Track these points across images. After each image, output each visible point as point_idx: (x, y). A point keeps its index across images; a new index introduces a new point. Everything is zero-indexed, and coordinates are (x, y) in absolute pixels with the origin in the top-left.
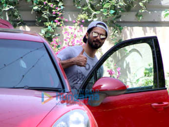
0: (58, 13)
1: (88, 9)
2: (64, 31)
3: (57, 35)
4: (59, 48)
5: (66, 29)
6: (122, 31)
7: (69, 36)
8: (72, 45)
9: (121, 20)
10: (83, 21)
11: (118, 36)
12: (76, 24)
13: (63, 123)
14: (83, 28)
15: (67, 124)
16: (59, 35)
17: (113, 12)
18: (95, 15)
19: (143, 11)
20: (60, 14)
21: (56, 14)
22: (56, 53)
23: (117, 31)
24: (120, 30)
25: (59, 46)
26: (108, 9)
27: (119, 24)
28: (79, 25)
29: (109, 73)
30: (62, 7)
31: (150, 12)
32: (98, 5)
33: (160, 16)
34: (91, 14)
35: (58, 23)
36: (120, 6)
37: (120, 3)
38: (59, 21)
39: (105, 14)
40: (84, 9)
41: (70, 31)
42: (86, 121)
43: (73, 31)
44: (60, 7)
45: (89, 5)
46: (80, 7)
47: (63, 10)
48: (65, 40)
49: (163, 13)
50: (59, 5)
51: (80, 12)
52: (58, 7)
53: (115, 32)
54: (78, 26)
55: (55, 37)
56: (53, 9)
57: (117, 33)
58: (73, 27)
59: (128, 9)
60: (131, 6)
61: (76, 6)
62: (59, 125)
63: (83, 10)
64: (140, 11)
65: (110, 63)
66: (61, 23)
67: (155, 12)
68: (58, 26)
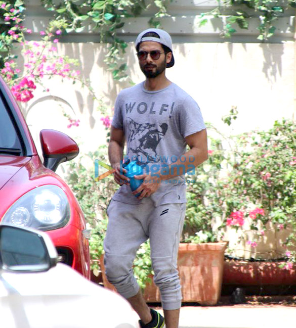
0: (14, 18)
1: (66, 11)
2: (24, 51)
3: (12, 56)
4: (17, 80)
5: (28, 47)
6: (126, 49)
7: (34, 59)
8: (38, 74)
9: (123, 31)
10: (58, 32)
11: (119, 58)
12: (46, 38)
13: (24, 210)
14: (59, 44)
15: (30, 211)
16: (16, 57)
17: (109, 16)
18: (79, 22)
19: (162, 15)
20: (18, 20)
21: (11, 21)
22: (11, 87)
23: (117, 51)
24: (123, 47)
25: (15, 77)
26: (101, 11)
27: (120, 38)
28: (52, 40)
29: (104, 123)
30: (22, 9)
31: (174, 18)
32: (84, 5)
33: (191, 24)
34: (72, 20)
35: (15, 37)
36: (122, 6)
37: (123, 2)
38: (17, 32)
39: (96, 20)
40: (60, 11)
41: (35, 49)
42: (64, 205)
43: (40, 49)
44: (18, 8)
45: (69, 5)
46: (52, 9)
47: (23, 13)
48: (27, 66)
49: (197, 19)
50: (16, 5)
51: (52, 16)
52: (14, 8)
53: (113, 51)
54: (49, 40)
55: (9, 60)
56: (6, 12)
57: (118, 53)
58: (41, 43)
59: (136, 11)
60: (142, 6)
61: (46, 6)
62: (15, 213)
63: (58, 14)
64: (157, 15)
65: (105, 105)
66: (19, 37)
67: (183, 17)
68: (14, 41)
